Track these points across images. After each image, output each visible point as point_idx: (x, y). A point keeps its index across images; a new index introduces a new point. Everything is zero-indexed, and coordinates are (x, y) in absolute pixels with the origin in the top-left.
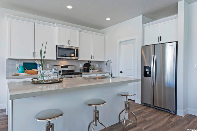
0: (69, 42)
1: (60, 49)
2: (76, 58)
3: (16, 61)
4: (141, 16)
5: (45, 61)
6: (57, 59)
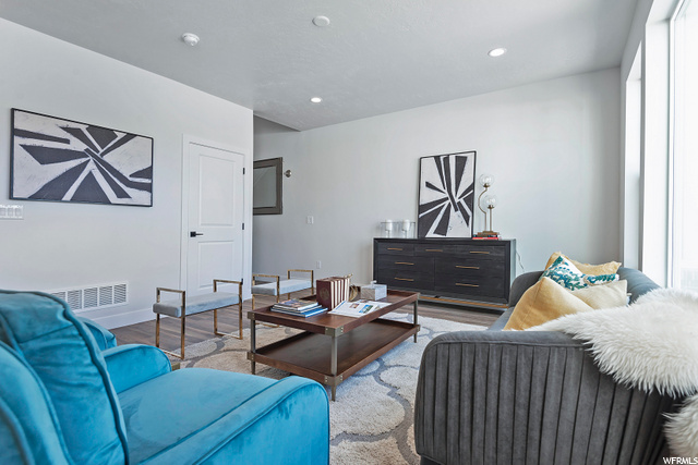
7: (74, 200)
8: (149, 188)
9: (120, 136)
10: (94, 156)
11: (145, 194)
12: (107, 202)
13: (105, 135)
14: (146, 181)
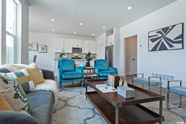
2: (81, 52)
3: (58, 54)
4: (105, 33)
5: (68, 54)
6: (72, 53)
7: (159, 50)
8: (182, 42)
9: (170, 28)
10: (163, 37)
11: (180, 45)
12: (167, 49)
13: (166, 30)
14: (181, 39)
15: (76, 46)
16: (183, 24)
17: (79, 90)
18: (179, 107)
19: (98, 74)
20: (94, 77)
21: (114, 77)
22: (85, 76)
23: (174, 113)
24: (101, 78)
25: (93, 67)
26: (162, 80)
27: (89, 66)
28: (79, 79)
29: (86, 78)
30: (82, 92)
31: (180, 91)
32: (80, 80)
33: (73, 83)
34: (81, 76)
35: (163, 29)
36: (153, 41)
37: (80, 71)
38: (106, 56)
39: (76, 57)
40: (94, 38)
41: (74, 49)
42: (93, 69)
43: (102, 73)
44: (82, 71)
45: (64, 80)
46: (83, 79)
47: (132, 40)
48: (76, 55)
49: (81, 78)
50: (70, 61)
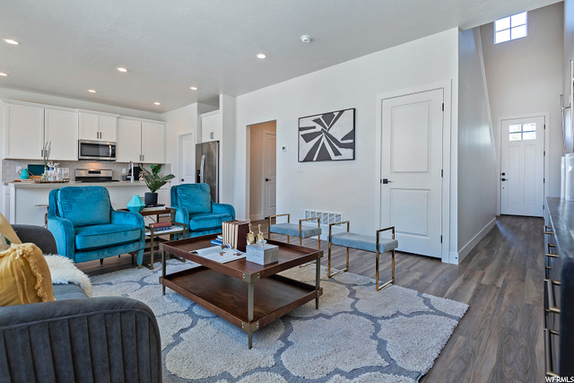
0: (99, 135)
1: (84, 145)
2: (112, 159)
3: (17, 163)
4: (196, 104)
5: (62, 164)
6: (79, 160)
7: (317, 160)
8: (352, 146)
9: (336, 114)
10: (325, 132)
11: (350, 151)
12: (331, 160)
13: (329, 118)
14: (351, 141)
15: (92, 138)
16: (354, 109)
17: (130, 276)
18: (345, 271)
19: (184, 225)
20: (172, 235)
21: (237, 226)
22: (149, 234)
23: (338, 282)
24: (194, 236)
25: (168, 205)
26: (321, 225)
27: (155, 205)
28: (131, 246)
29: (152, 240)
30: (144, 280)
31: (346, 241)
32: (132, 248)
33: (102, 260)
34: (136, 235)
35: (324, 115)
36: (308, 138)
37: (132, 222)
38: (198, 172)
39: (92, 175)
40: (156, 114)
41: (85, 148)
42: (168, 211)
43: (196, 221)
44: (140, 221)
45: (82, 255)
46: (143, 245)
47: (265, 131)
48: (93, 166)
49: (138, 240)
50: (96, 192)
